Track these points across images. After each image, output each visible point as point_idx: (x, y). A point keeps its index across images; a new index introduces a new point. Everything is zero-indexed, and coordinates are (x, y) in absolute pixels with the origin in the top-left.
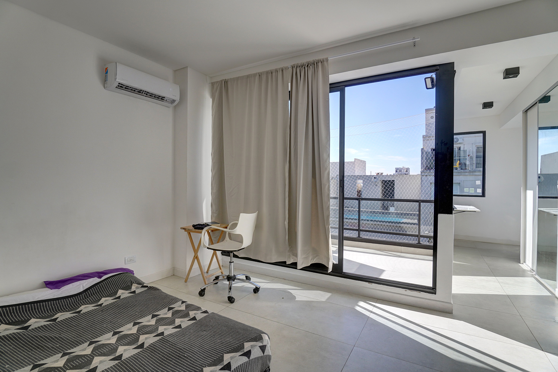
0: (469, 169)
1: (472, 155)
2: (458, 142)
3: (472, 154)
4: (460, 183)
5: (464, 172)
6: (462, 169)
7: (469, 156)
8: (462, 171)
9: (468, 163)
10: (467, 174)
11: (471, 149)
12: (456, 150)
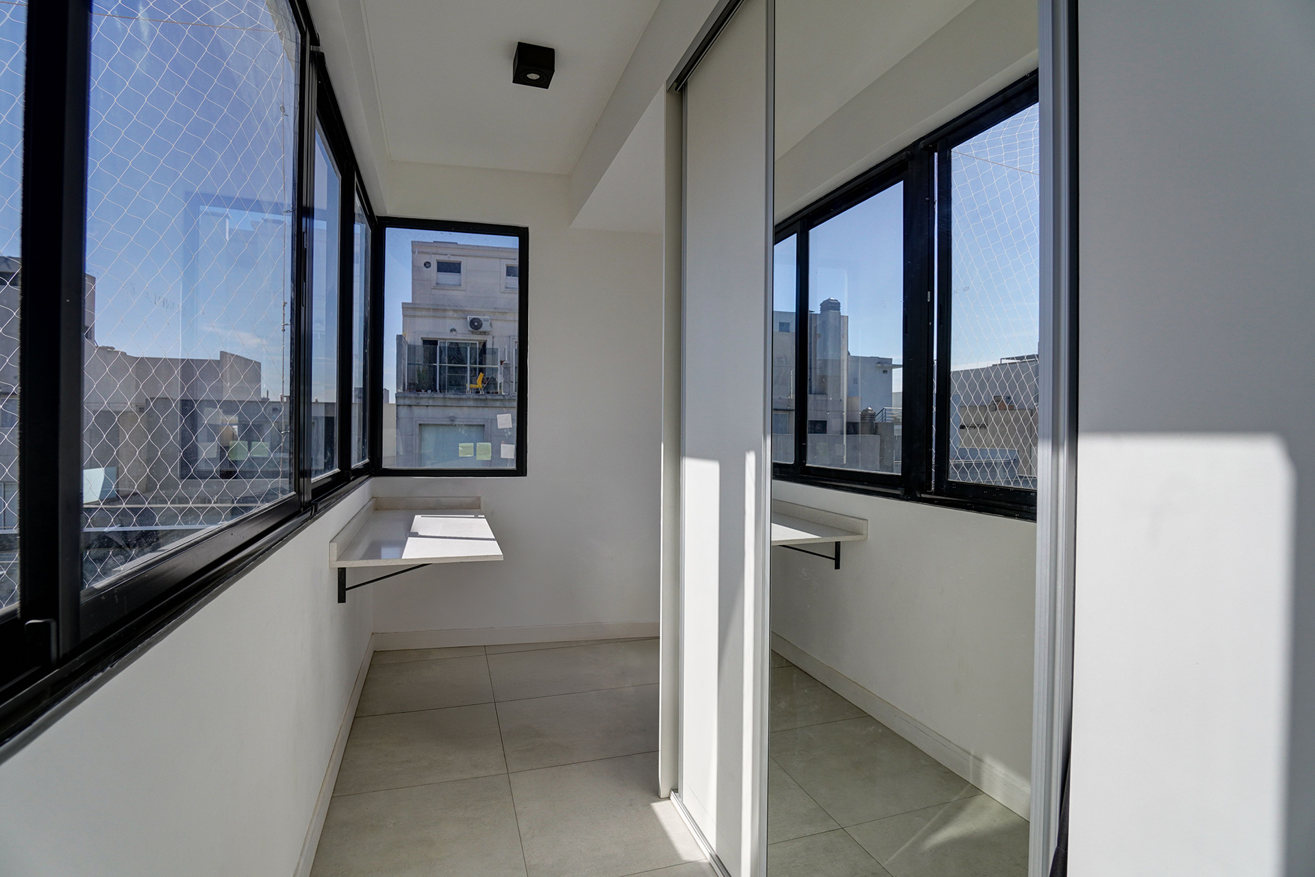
0: (503, 394)
1: (508, 362)
2: (480, 330)
3: (509, 360)
4: (484, 425)
5: (493, 400)
6: (488, 393)
7: (502, 362)
8: (489, 397)
9: (500, 379)
10: (498, 404)
11: (506, 347)
12: (478, 346)
